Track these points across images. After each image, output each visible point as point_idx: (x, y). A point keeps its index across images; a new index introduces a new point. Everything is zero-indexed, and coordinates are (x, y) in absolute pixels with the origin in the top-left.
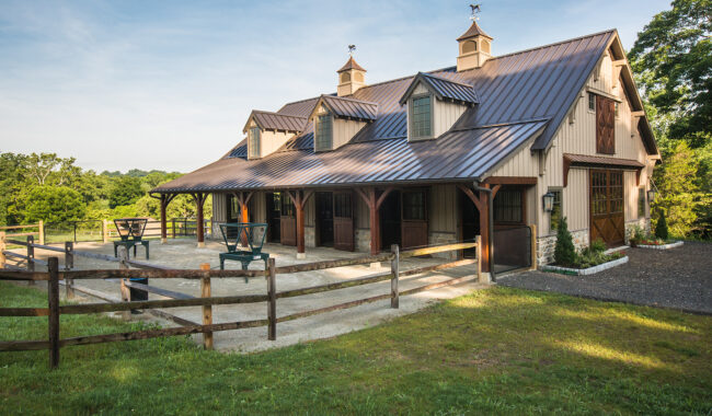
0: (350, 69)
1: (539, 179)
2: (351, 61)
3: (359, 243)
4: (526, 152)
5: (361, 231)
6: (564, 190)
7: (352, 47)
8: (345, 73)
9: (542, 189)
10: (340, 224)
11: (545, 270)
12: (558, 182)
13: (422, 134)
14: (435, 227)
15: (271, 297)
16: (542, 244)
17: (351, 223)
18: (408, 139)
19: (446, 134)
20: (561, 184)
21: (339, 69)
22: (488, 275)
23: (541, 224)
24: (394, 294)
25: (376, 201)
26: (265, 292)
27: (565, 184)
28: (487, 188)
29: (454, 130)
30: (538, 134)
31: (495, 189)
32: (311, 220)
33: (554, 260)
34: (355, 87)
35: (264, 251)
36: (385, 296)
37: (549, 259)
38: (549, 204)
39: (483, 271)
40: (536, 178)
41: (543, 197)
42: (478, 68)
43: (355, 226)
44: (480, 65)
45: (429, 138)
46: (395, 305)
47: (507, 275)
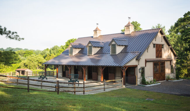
0: (97, 30)
1: (138, 66)
2: (97, 28)
3: (99, 79)
4: (135, 60)
5: (99, 76)
6: (145, 68)
7: (97, 24)
8: (96, 31)
9: (139, 67)
10: (94, 74)
11: (139, 85)
12: (143, 65)
13: (114, 53)
14: (116, 75)
15: (84, 87)
16: (139, 80)
17: (97, 74)
18: (110, 54)
19: (119, 53)
20: (145, 66)
21: (94, 30)
22: (125, 86)
23: (139, 75)
24: (104, 88)
25: (102, 69)
26: (83, 86)
27: (146, 66)
28: (124, 68)
29: (121, 52)
30: (138, 55)
31: (126, 68)
32: (87, 73)
33: (142, 83)
34: (98, 36)
35: (78, 80)
36: (103, 89)
37: (141, 83)
38: (141, 71)
39: (123, 85)
40: (137, 65)
41: (139, 69)
42: (130, 34)
43: (98, 75)
44: (130, 33)
45: (115, 54)
46: (105, 90)
47: (129, 86)
